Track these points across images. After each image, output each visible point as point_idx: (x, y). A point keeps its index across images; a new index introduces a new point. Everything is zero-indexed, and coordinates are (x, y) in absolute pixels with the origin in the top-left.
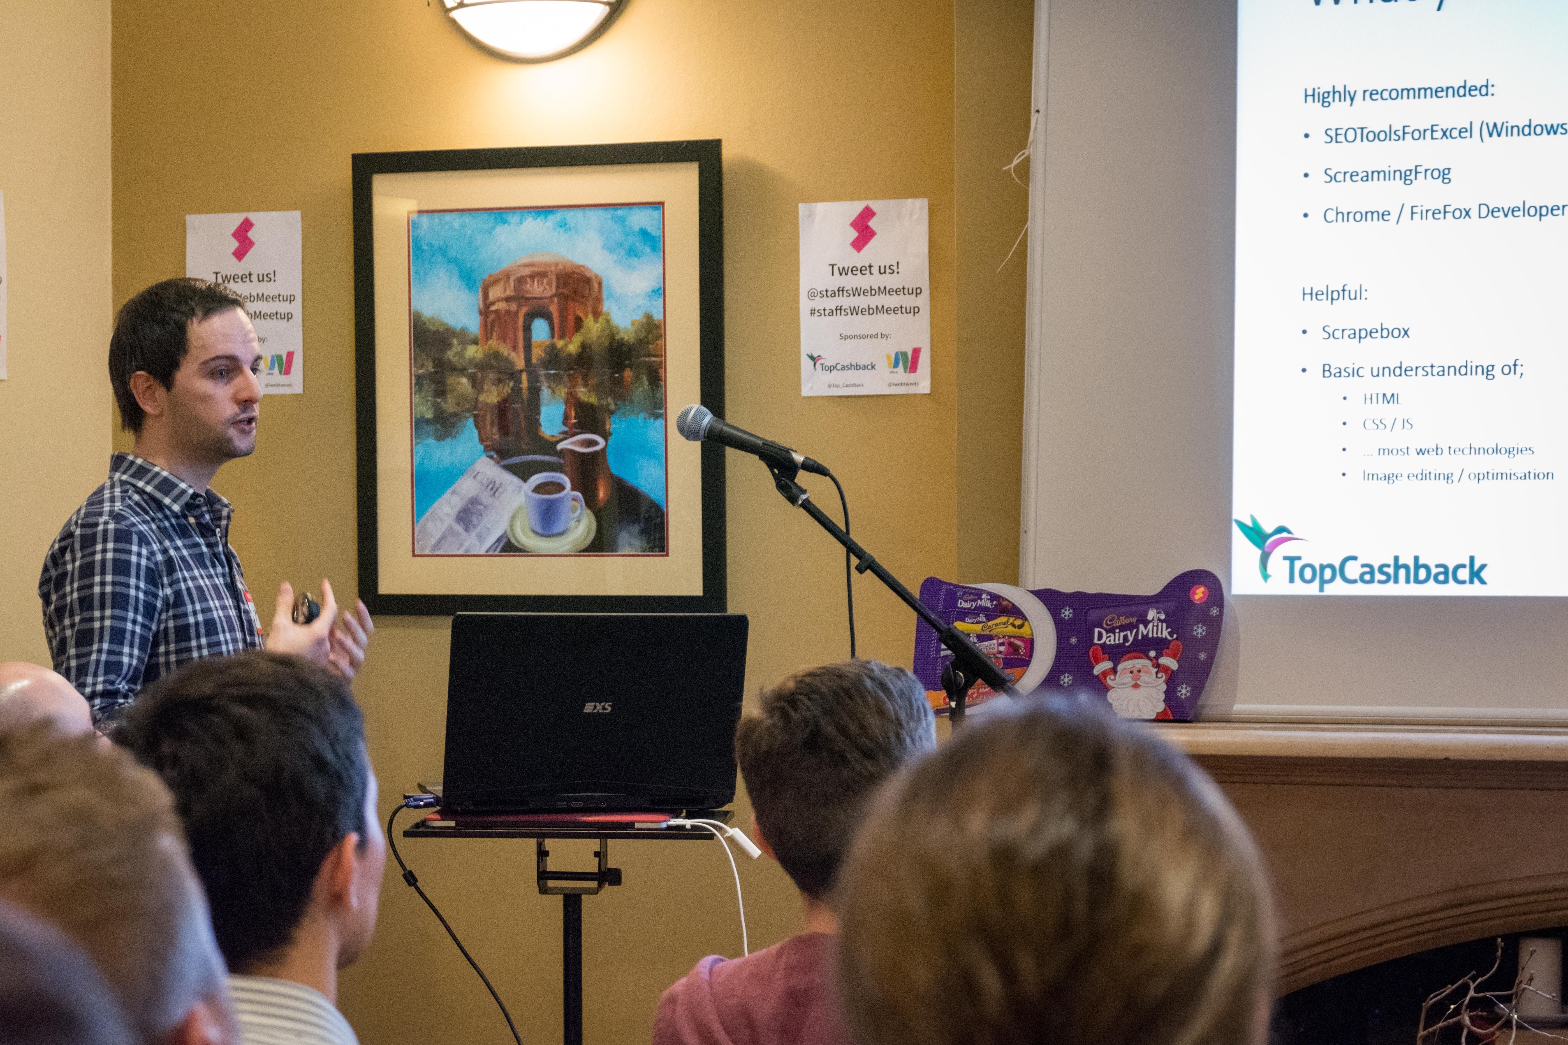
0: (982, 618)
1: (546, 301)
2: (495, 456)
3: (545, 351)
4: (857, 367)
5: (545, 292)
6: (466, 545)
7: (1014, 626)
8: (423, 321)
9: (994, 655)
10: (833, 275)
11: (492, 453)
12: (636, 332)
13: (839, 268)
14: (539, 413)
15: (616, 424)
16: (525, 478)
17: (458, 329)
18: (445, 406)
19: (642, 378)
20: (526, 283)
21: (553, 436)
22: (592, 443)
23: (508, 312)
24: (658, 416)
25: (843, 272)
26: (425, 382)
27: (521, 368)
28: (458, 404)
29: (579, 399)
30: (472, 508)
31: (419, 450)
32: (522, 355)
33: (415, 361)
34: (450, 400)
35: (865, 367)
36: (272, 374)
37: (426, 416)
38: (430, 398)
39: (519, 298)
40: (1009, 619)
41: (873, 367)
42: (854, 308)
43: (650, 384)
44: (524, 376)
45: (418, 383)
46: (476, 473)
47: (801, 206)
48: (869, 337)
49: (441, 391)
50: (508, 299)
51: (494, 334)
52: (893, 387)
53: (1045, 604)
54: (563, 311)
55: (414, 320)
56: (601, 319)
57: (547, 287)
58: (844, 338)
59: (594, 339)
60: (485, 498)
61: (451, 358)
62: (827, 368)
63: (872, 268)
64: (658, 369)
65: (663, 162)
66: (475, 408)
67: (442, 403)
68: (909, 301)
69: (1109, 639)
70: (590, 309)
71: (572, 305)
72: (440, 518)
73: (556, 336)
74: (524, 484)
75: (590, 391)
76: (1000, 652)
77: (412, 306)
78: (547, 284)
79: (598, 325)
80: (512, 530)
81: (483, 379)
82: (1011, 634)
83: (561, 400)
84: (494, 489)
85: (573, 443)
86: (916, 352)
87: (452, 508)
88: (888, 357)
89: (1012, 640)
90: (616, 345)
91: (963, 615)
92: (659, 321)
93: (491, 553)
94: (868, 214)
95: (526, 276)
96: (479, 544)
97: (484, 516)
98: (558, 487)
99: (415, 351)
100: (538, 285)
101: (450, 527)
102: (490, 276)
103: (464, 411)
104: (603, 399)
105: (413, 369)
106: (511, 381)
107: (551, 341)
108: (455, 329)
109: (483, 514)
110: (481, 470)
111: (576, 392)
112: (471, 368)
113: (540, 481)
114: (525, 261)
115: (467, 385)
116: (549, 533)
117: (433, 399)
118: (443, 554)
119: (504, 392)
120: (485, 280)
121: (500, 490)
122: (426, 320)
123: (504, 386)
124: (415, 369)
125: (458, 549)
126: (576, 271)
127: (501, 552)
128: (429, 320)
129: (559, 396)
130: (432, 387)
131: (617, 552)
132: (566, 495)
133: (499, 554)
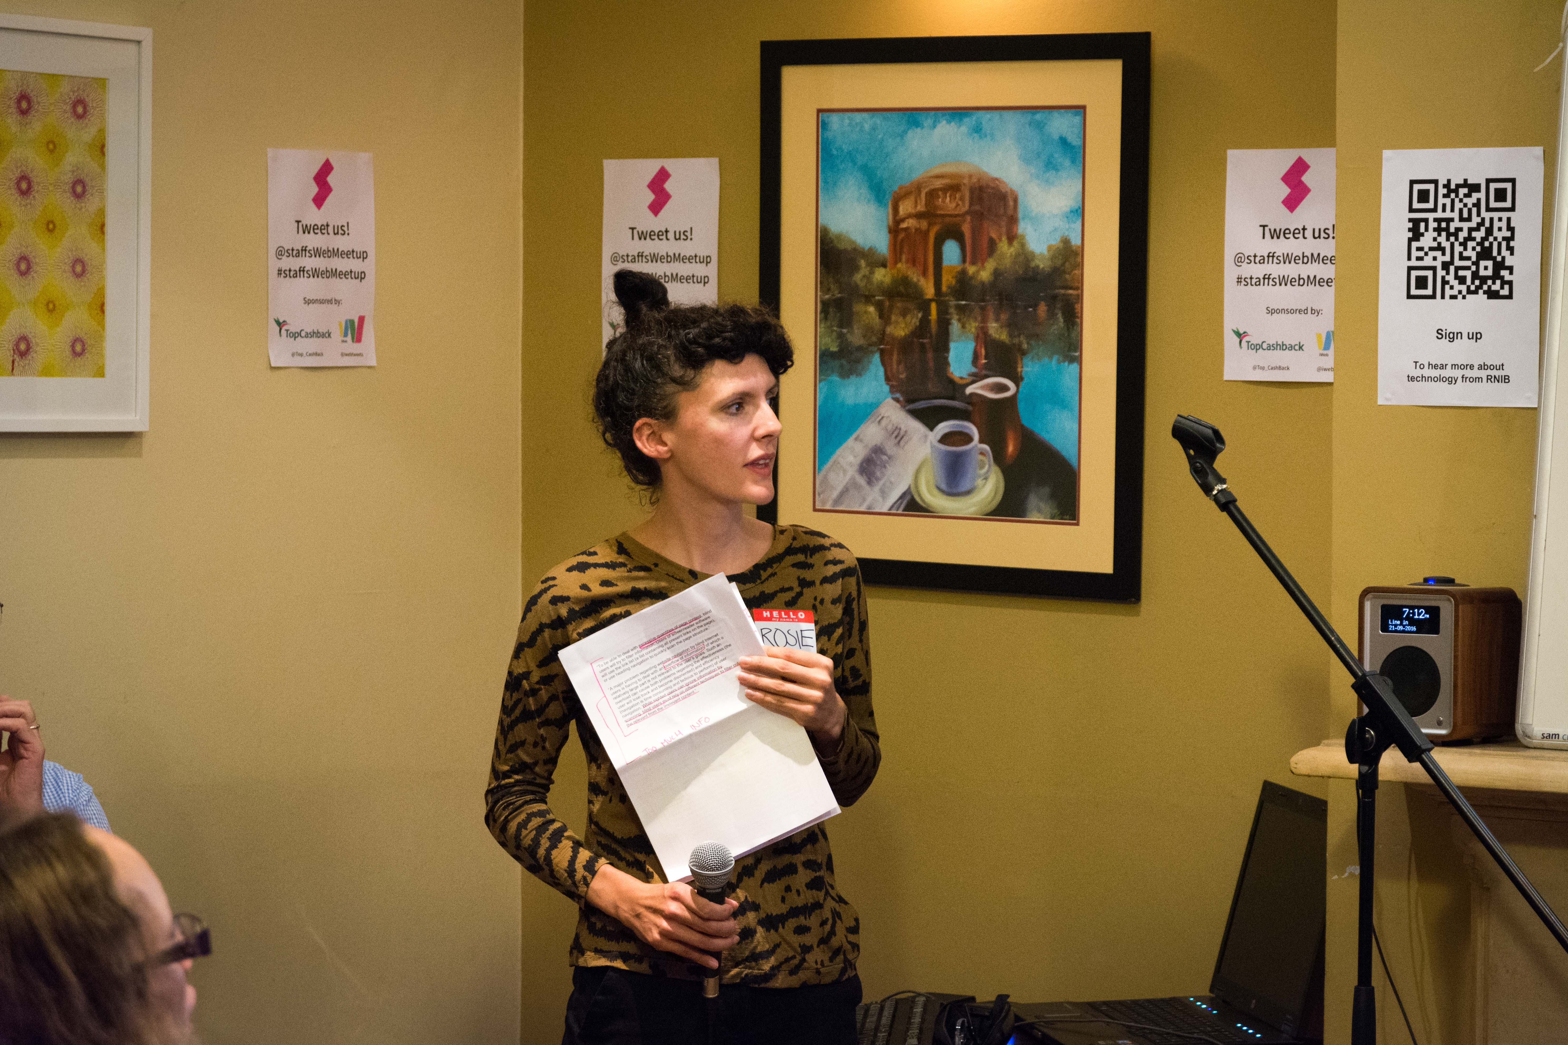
1: (959, 218)
2: (901, 399)
3: (955, 277)
5: (958, 208)
6: (869, 500)
8: (830, 238)
11: (898, 395)
12: (1052, 259)
14: (947, 352)
16: (931, 426)
17: (867, 248)
18: (850, 338)
19: (1057, 314)
20: (938, 197)
21: (961, 378)
22: (1002, 388)
23: (918, 230)
27: (931, 297)
28: (864, 337)
29: (990, 336)
30: (874, 458)
32: (931, 283)
33: (821, 284)
34: (856, 331)
37: (831, 349)
38: (835, 328)
39: (930, 214)
43: (1065, 321)
44: (933, 306)
45: (824, 309)
46: (880, 418)
49: (846, 320)
50: (919, 216)
51: (904, 257)
54: (976, 232)
55: (821, 236)
56: (1015, 243)
57: (960, 203)
59: (1008, 266)
60: (890, 447)
61: (859, 282)
64: (1076, 303)
65: (1085, 58)
66: (881, 342)
67: (848, 336)
70: (1004, 230)
71: (985, 225)
72: (841, 467)
73: (968, 259)
74: (931, 433)
75: (1001, 327)
77: (820, 219)
78: (960, 200)
79: (1012, 249)
80: (917, 487)
81: (891, 307)
83: (972, 336)
84: (899, 436)
85: (982, 388)
87: (855, 457)
90: (1030, 273)
92: (1077, 246)
93: (894, 511)
95: (939, 189)
96: (880, 499)
97: (889, 467)
98: (966, 438)
99: (821, 273)
100: (950, 201)
101: (853, 479)
102: (901, 188)
103: (870, 345)
104: (1015, 337)
105: (819, 293)
106: (919, 312)
107: (962, 267)
108: (864, 249)
109: (887, 465)
110: (886, 415)
111: (987, 327)
112: (879, 296)
113: (947, 430)
114: (938, 171)
115: (874, 315)
116: (955, 491)
117: (838, 330)
118: (844, 509)
119: (912, 324)
120: (895, 192)
121: (905, 438)
122: (833, 237)
123: (912, 317)
124: (821, 294)
125: (861, 505)
126: (991, 184)
127: (904, 511)
128: (836, 237)
129: (969, 331)
130: (838, 314)
131: (1025, 517)
132: (973, 447)
133: (902, 512)
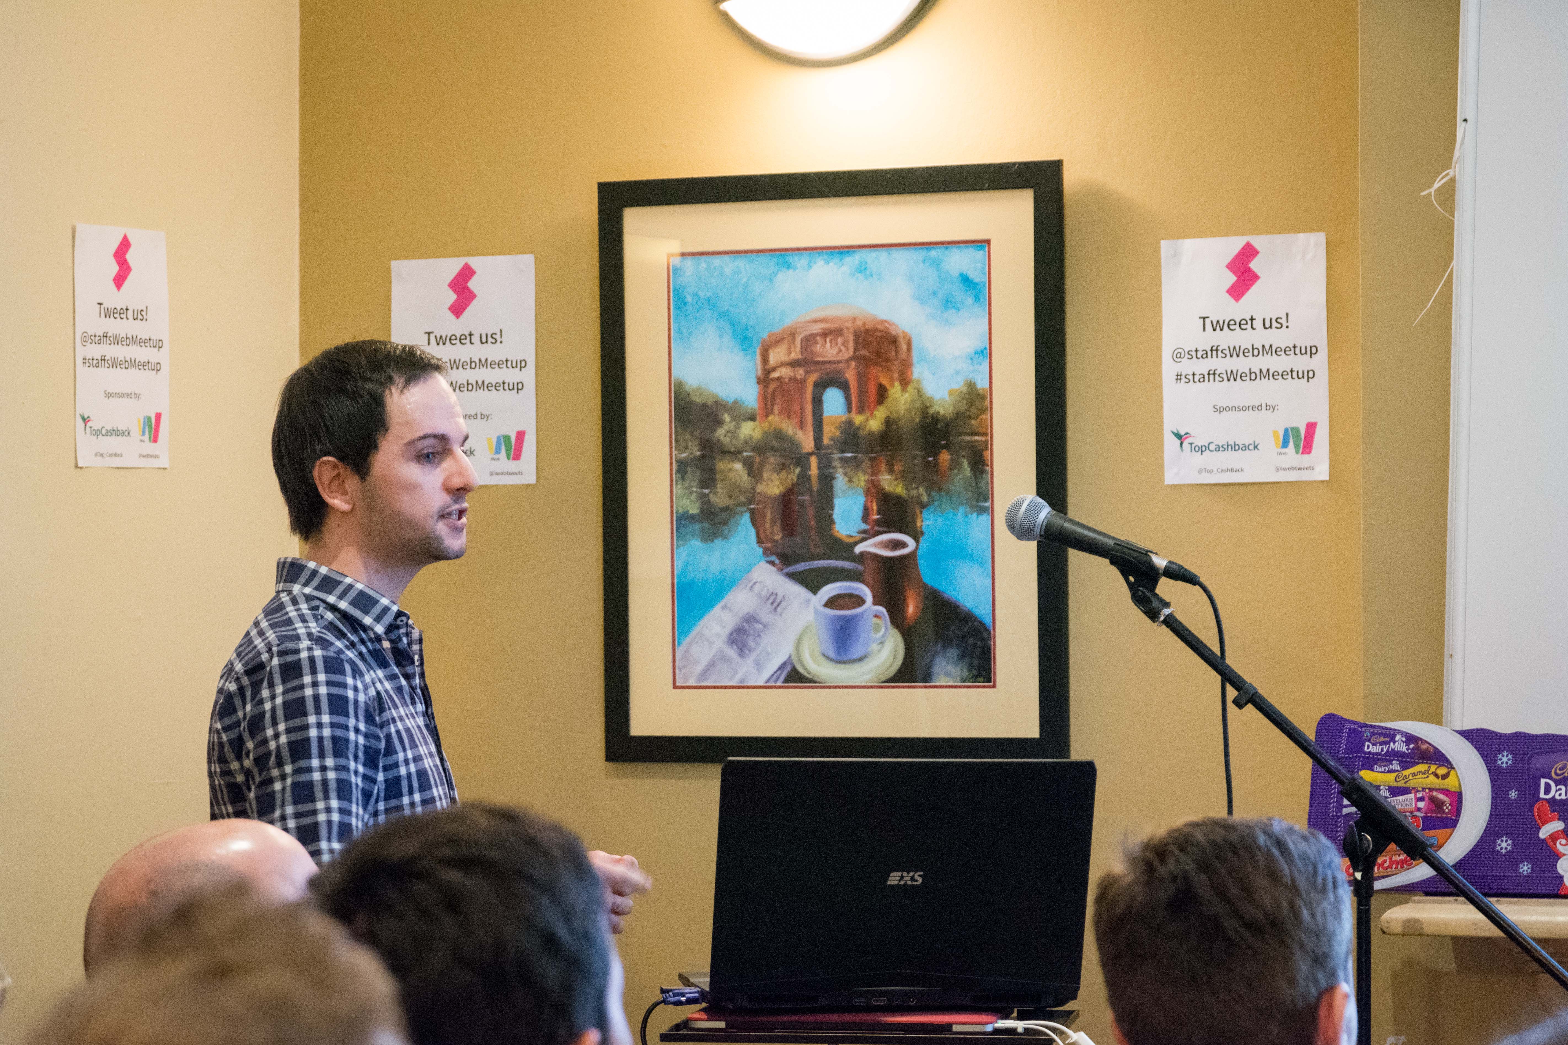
0: (1395, 766)
1: (841, 365)
2: (777, 561)
3: (839, 428)
4: (1235, 447)
5: (841, 353)
6: (741, 673)
7: (1437, 776)
8: (686, 392)
9: (1411, 813)
10: (1204, 330)
11: (773, 558)
12: (954, 404)
13: (1212, 322)
14: (831, 507)
16: (814, 590)
17: (731, 401)
18: (714, 499)
19: (963, 462)
20: (816, 342)
21: (850, 536)
22: (898, 545)
23: (793, 380)
24: (982, 511)
25: (1218, 326)
26: (688, 469)
27: (810, 451)
28: (730, 497)
29: (883, 489)
30: (748, 628)
31: (682, 554)
32: (811, 434)
33: (677, 442)
34: (720, 491)
35: (1245, 448)
36: (498, 459)
37: (691, 512)
38: (695, 489)
39: (806, 362)
40: (1430, 767)
41: (1255, 447)
42: (1232, 372)
44: (814, 461)
45: (681, 469)
46: (753, 582)
47: (1164, 244)
48: (1250, 408)
49: (709, 479)
50: (794, 364)
51: (776, 409)
52: (1281, 473)
53: (1476, 748)
54: (862, 378)
55: (675, 391)
56: (910, 388)
57: (842, 348)
58: (1219, 410)
59: (902, 413)
60: (765, 615)
61: (722, 437)
62: (1197, 449)
63: (1254, 321)
64: (985, 450)
65: (988, 189)
66: (751, 501)
67: (711, 496)
68: (1301, 363)
69: (1559, 792)
70: (896, 375)
71: (874, 370)
72: (707, 639)
73: (853, 409)
74: (814, 597)
75: (897, 479)
76: (1419, 809)
77: (673, 373)
78: (843, 345)
79: (906, 396)
80: (798, 655)
81: (762, 464)
82: (1433, 787)
83: (861, 492)
84: (775, 602)
85: (875, 545)
86: (1311, 428)
87: (723, 627)
88: (1275, 433)
89: (1435, 793)
90: (929, 420)
91: (1370, 762)
92: (984, 390)
93: (771, 684)
94: (1249, 252)
95: (817, 335)
96: (756, 672)
97: (763, 637)
98: (856, 601)
99: (676, 431)
100: (831, 346)
101: (721, 652)
102: (771, 335)
103: (738, 505)
104: (913, 489)
105: (674, 452)
106: (797, 467)
107: (847, 416)
108: (726, 402)
109: (762, 635)
110: (759, 580)
111: (879, 480)
112: (746, 451)
113: (834, 593)
114: (814, 315)
115: (741, 472)
116: (845, 658)
117: (699, 490)
118: (711, 685)
119: (789, 480)
120: (764, 340)
121: (784, 604)
122: (690, 391)
123: (788, 473)
124: (677, 452)
125: (731, 679)
126: (879, 327)
127: (783, 683)
128: (694, 391)
129: (857, 485)
130: (698, 474)
131: (929, 683)
132: (866, 610)
133: (783, 684)
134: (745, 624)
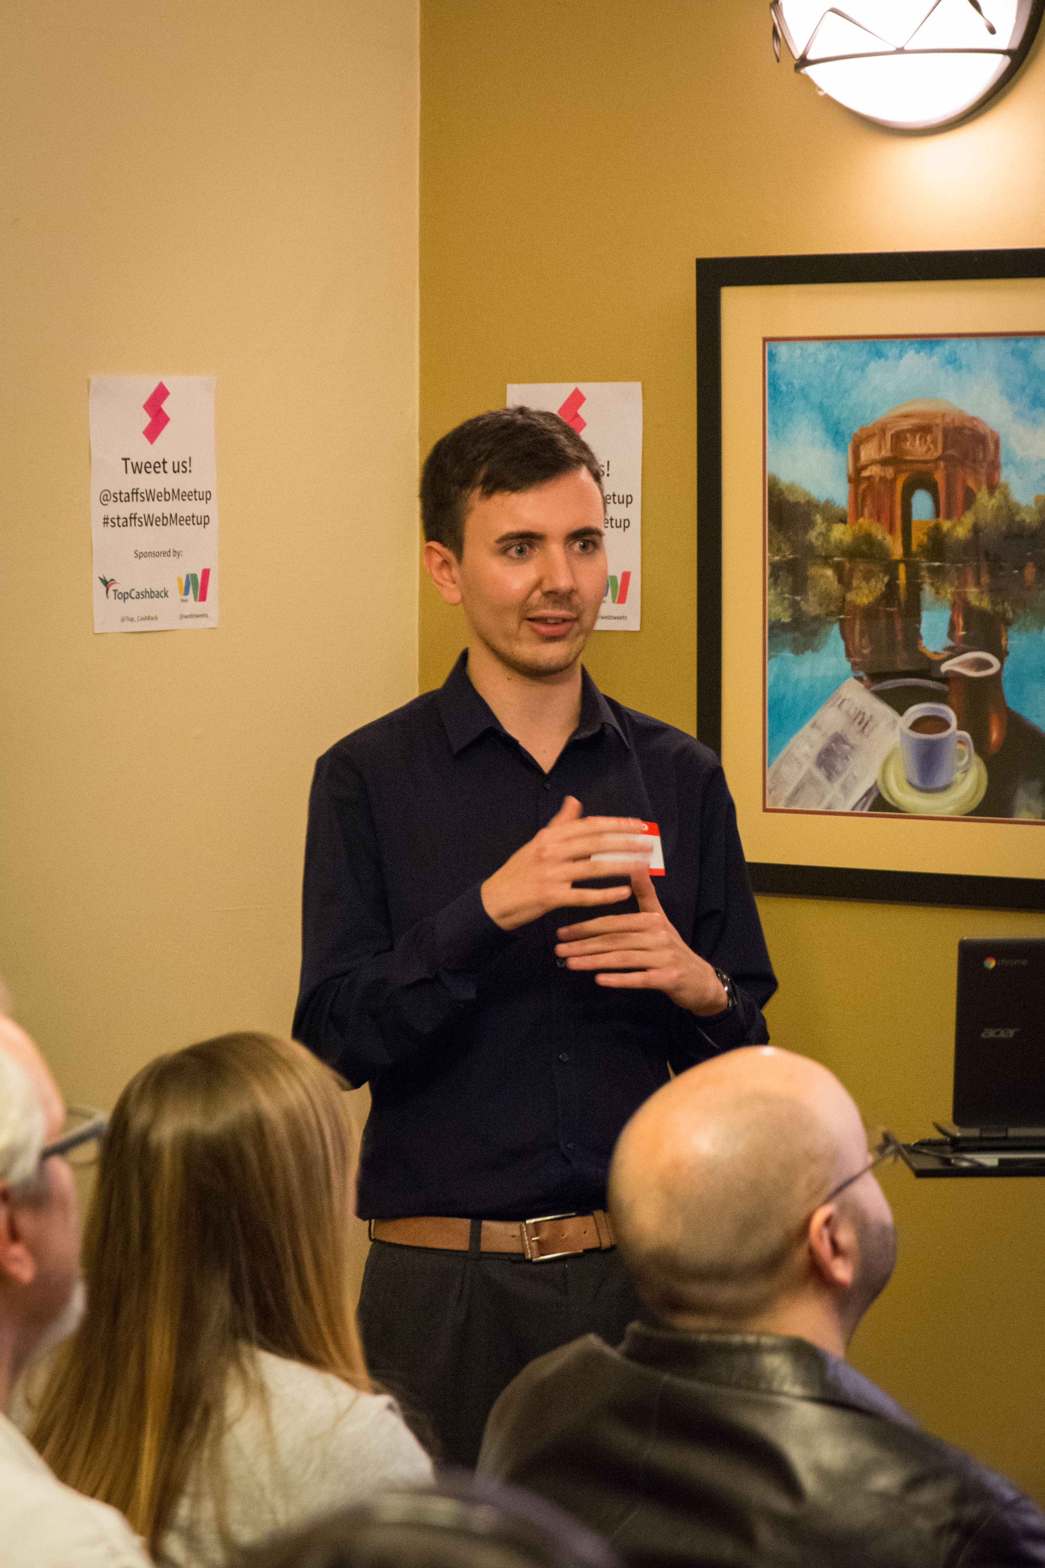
1: (930, 465)
2: (865, 678)
3: (927, 534)
5: (929, 453)
6: (828, 798)
8: (780, 489)
11: (861, 674)
14: (919, 622)
15: (1014, 639)
16: (901, 711)
17: (822, 501)
18: (804, 606)
20: (906, 440)
21: (936, 653)
22: (984, 664)
23: (883, 479)
26: (781, 573)
27: (899, 557)
28: (821, 605)
29: (970, 602)
30: (835, 748)
32: (899, 541)
33: (772, 542)
34: (811, 598)
37: (783, 620)
38: (787, 595)
39: (895, 461)
44: (902, 568)
45: (774, 573)
46: (840, 701)
49: (800, 586)
50: (884, 462)
51: (866, 512)
54: (951, 480)
55: (769, 489)
56: (997, 493)
57: (931, 446)
59: (989, 520)
60: (853, 737)
61: (813, 540)
66: (841, 611)
67: (802, 603)
70: (983, 478)
71: (962, 472)
72: (796, 759)
73: (942, 514)
74: (901, 718)
75: (982, 593)
77: (767, 468)
78: (932, 443)
79: (993, 501)
80: (884, 780)
81: (851, 570)
83: (948, 604)
84: (863, 722)
85: (961, 664)
87: (812, 747)
90: (1015, 529)
93: (858, 811)
95: (907, 431)
96: (841, 796)
97: (851, 759)
98: (942, 724)
99: (769, 531)
100: (920, 444)
101: (809, 772)
102: (862, 429)
103: (827, 615)
104: (998, 604)
105: (767, 554)
106: (885, 575)
107: (935, 521)
108: (819, 501)
109: (849, 757)
110: (848, 697)
111: (965, 593)
112: (837, 557)
113: (919, 715)
114: (905, 410)
115: (832, 578)
116: (930, 787)
117: (790, 596)
118: (800, 809)
119: (878, 590)
120: (856, 435)
121: (871, 724)
122: (783, 488)
123: (877, 582)
124: (770, 554)
125: (819, 803)
126: (968, 425)
127: (870, 810)
128: (787, 488)
129: (944, 597)
130: (790, 579)
131: (1012, 817)
132: (951, 735)
133: (868, 812)
134: (833, 745)
